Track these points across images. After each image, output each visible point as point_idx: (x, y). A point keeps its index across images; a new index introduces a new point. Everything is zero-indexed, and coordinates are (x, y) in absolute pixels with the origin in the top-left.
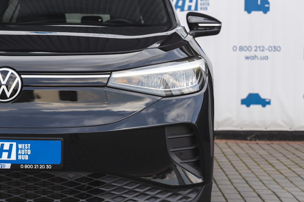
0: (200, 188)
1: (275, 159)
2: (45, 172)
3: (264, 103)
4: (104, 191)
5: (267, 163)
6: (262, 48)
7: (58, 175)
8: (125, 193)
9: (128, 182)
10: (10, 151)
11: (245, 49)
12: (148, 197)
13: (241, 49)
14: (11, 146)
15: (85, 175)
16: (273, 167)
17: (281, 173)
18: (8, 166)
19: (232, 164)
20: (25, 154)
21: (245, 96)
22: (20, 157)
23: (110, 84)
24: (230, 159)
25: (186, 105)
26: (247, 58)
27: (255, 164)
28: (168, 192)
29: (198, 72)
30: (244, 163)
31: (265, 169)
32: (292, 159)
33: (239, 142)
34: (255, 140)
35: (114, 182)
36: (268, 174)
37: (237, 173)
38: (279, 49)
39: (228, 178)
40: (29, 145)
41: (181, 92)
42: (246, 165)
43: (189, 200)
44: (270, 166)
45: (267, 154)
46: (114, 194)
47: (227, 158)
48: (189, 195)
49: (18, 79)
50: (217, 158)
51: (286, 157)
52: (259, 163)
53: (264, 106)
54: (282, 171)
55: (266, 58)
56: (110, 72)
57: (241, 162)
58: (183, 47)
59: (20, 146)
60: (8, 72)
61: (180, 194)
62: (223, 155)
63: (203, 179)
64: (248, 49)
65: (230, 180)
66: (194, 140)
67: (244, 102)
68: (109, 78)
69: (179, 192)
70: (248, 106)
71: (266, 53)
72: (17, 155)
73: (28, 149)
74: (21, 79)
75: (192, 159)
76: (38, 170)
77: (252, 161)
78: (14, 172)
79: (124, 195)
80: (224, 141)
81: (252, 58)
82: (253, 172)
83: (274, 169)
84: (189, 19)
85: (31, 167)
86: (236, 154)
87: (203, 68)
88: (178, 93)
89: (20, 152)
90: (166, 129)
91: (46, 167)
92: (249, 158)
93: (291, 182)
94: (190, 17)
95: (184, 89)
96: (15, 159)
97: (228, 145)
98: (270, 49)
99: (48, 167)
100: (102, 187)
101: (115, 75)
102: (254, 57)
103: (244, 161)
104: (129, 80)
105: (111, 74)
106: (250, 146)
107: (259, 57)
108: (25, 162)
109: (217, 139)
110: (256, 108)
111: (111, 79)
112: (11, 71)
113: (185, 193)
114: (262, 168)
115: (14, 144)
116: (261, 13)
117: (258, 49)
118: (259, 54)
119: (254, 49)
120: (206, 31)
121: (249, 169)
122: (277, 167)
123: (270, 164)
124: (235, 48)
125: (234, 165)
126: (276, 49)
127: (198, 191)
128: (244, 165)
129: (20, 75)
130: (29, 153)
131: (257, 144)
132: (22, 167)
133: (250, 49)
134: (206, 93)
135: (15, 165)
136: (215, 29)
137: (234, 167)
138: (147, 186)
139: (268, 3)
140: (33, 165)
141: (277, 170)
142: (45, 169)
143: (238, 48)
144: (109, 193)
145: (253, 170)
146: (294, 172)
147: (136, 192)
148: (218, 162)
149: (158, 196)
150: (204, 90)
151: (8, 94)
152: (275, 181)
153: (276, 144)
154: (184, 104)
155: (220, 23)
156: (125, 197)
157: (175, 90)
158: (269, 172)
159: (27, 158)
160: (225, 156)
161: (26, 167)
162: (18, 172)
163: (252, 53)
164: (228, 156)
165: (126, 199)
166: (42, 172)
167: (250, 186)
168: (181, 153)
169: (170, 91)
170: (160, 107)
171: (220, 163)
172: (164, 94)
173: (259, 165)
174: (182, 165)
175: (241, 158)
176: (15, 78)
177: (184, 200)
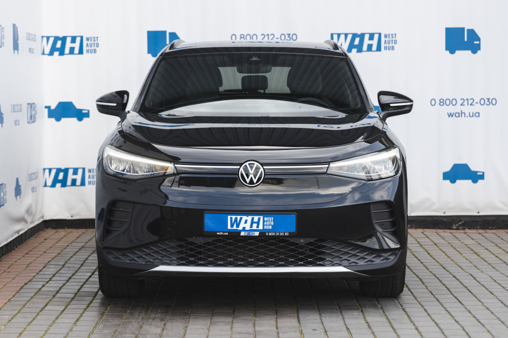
0: (397, 252)
1: (483, 248)
2: (283, 238)
3: (476, 177)
4: (326, 253)
5: (472, 252)
6: (470, 102)
7: (292, 240)
8: (341, 254)
9: (343, 246)
10: (258, 223)
11: (448, 102)
12: (358, 258)
13: (442, 102)
14: (259, 219)
15: (312, 240)
16: (478, 255)
17: (485, 261)
18: (257, 234)
19: (429, 254)
20: (269, 225)
21: (448, 168)
22: (265, 227)
23: (328, 172)
24: (427, 249)
25: (386, 188)
26: (450, 115)
27: (458, 253)
28: (373, 254)
29: (394, 160)
30: (444, 252)
31: (467, 258)
32: (503, 248)
33: (440, 231)
34: (464, 229)
35: (333, 246)
36: (469, 261)
37: (434, 261)
38: (494, 102)
39: (424, 265)
40: (272, 218)
41: (379, 176)
42: (446, 254)
43: (389, 261)
44: (475, 255)
45: (476, 243)
46: (333, 255)
47: (424, 248)
48: (390, 257)
49: (262, 169)
50: (410, 248)
51: (498, 246)
52: (461, 252)
53: (475, 181)
54: (486, 259)
55: (477, 115)
56: (329, 163)
57: (441, 252)
58: (383, 139)
59: (266, 219)
60: (254, 164)
61: (382, 256)
62: (418, 245)
63: (400, 245)
64: (451, 102)
65: (425, 267)
66: (392, 214)
67: (446, 176)
68: (328, 167)
69: (382, 255)
70: (453, 181)
71: (477, 108)
72: (264, 225)
73: (271, 221)
74: (264, 169)
75: (391, 228)
76: (279, 236)
77: (455, 250)
78: (260, 238)
79: (340, 256)
80: (420, 231)
81: (457, 115)
82: (452, 260)
83: (479, 258)
84: (381, 99)
85: (273, 234)
86: (435, 244)
87: (398, 156)
88: (377, 177)
89: (265, 223)
90: (371, 206)
91: (285, 234)
92: (452, 248)
93: (494, 268)
94: (381, 96)
95: (382, 174)
96: (262, 228)
97: (425, 235)
98: (482, 102)
99: (286, 234)
100: (324, 250)
101: (332, 165)
102: (460, 114)
103: (444, 250)
104: (340, 168)
105: (329, 164)
106: (455, 236)
107: (467, 114)
108: (269, 231)
109: (411, 228)
110: (464, 185)
111: (329, 169)
112: (256, 163)
113: (386, 255)
114: (464, 257)
115: (262, 217)
116: (468, 53)
117: (466, 103)
118: (467, 109)
119: (460, 102)
120: (397, 111)
121: (449, 257)
122: (482, 256)
123: (476, 253)
124: (433, 102)
125: (431, 254)
126: (491, 102)
127: (396, 254)
128: (443, 254)
129: (262, 166)
130: (272, 224)
131: (465, 233)
132: (267, 234)
133: (454, 102)
134: (401, 177)
135: (262, 233)
136: (406, 109)
137: (431, 256)
138: (357, 249)
139: (479, 39)
140: (276, 233)
141: (482, 258)
142: (284, 236)
143: (438, 102)
144: (329, 254)
145: (452, 258)
146: (501, 259)
147: (350, 253)
148: (412, 252)
149: (366, 257)
150: (399, 174)
151: (255, 181)
152: (476, 267)
153: (490, 234)
154: (386, 186)
155: (411, 101)
156: (341, 258)
157: (374, 176)
158: (470, 260)
159: (270, 227)
160: (421, 246)
161: (270, 234)
162: (263, 238)
163: (458, 109)
164: (424, 246)
165: (342, 259)
166: (281, 238)
167: (447, 271)
168: (382, 224)
169: (370, 176)
170: (364, 191)
171: (414, 253)
172: (365, 178)
173: (461, 254)
174: (383, 233)
175: (441, 248)
176: (260, 168)
177: (385, 261)
